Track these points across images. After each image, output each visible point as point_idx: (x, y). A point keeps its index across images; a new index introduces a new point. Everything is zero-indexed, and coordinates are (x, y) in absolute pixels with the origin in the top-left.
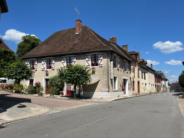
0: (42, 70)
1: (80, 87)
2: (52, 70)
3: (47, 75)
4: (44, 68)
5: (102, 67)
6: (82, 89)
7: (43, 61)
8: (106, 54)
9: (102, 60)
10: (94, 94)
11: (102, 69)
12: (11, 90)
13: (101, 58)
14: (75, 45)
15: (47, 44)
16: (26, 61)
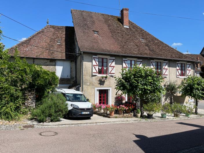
6: (173, 101)
13: (190, 69)
14: (147, 45)
15: (95, 31)
16: (94, 58)
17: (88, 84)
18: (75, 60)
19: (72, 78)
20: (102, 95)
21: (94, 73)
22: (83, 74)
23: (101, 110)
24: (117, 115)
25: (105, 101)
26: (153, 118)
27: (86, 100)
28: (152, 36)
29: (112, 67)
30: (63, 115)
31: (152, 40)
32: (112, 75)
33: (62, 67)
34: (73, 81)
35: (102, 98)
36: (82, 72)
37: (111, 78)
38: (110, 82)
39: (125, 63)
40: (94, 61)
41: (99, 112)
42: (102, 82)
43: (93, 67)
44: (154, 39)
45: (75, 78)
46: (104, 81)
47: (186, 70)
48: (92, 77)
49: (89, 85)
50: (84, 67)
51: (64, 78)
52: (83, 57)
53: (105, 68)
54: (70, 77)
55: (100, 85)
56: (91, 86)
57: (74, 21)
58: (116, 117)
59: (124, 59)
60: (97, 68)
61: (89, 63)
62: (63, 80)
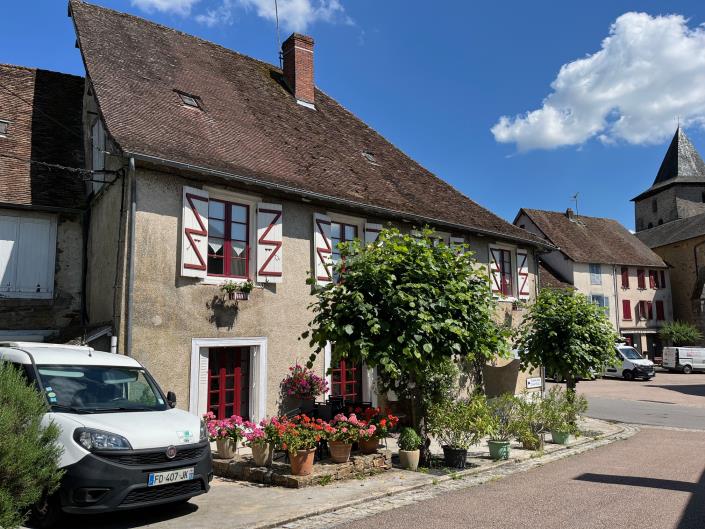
9: (526, 275)
13: (525, 270)
14: (388, 177)
15: (184, 94)
16: (189, 196)
17: (158, 320)
18: (83, 212)
19: (61, 298)
20: (223, 374)
21: (188, 267)
22: (134, 271)
23: (234, 449)
24: (327, 469)
25: (238, 403)
26: (469, 465)
27: (161, 402)
28: (395, 150)
29: (268, 247)
30: (23, 511)
31: (401, 163)
32: (271, 280)
33: (10, 244)
34: (69, 312)
35: (223, 390)
36: (129, 259)
37: (267, 293)
38: (259, 313)
39: (322, 233)
40: (187, 212)
41: (227, 461)
42: (223, 313)
43: (185, 238)
44: (404, 162)
45: (78, 300)
46: (235, 309)
47: (514, 274)
48: (177, 286)
49: (160, 326)
50: (138, 234)
51: (18, 300)
52: (134, 189)
53: (239, 251)
54: (49, 296)
55: (214, 326)
56: (171, 331)
57: (83, 40)
58: (324, 481)
59: (317, 216)
60: (203, 244)
61: (165, 217)
62: (11, 309)
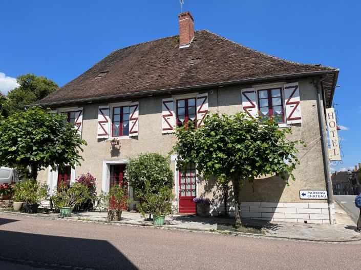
0: (100, 140)
1: (226, 188)
2: (132, 137)
3: (115, 152)
4: (106, 134)
5: (299, 125)
6: (233, 194)
7: (102, 114)
8: (310, 88)
9: (297, 103)
10: (277, 210)
11: (299, 130)
12: (7, 201)
13: (296, 99)
15: (104, 72)
59: (100, 107)
